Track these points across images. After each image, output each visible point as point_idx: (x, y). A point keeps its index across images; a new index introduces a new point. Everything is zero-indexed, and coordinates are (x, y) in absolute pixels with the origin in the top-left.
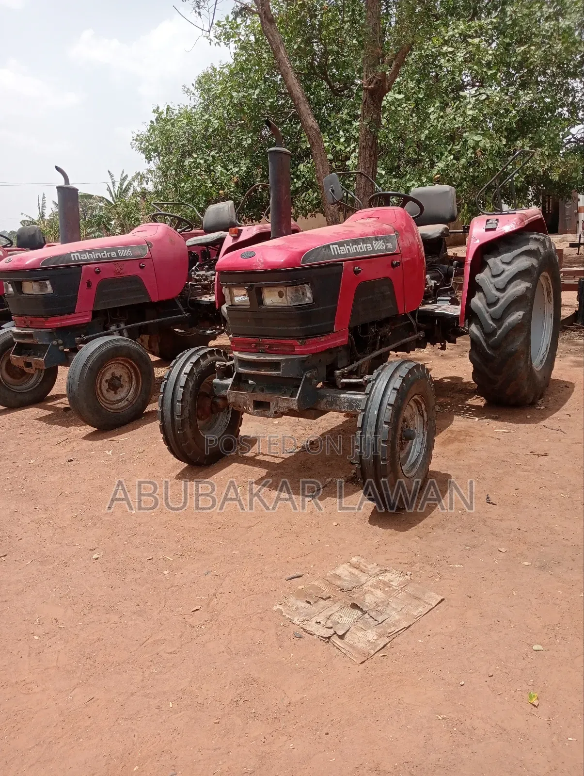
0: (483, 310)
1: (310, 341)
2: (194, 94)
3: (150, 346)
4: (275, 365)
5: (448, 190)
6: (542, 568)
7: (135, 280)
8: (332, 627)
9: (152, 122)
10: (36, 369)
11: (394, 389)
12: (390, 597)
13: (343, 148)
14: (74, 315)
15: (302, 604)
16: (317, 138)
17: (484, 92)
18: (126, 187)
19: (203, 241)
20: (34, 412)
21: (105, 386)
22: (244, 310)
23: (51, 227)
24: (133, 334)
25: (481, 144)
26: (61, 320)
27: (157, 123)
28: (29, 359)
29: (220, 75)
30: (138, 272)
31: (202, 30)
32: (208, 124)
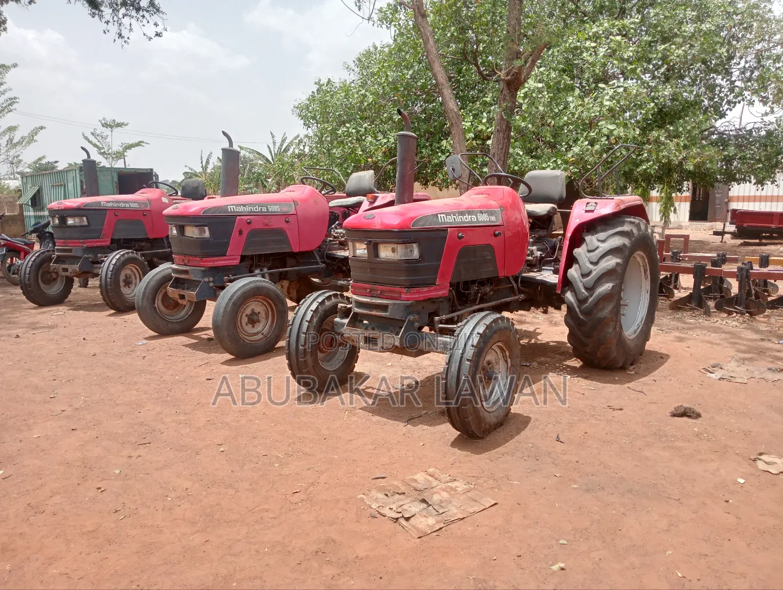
0: (578, 280)
1: (415, 290)
2: (353, 70)
3: (289, 292)
4: (384, 308)
5: (559, 174)
6: (588, 491)
7: (280, 232)
8: (401, 512)
9: (313, 92)
10: (188, 301)
11: (478, 333)
12: (454, 497)
13: (484, 128)
14: (226, 258)
15: (381, 496)
16: (457, 120)
17: (622, 85)
18: (285, 148)
19: (344, 204)
20: (182, 339)
21: (245, 320)
22: (363, 261)
23: (211, 180)
24: (274, 279)
25: (615, 133)
26: (214, 261)
27: (318, 94)
28: (183, 292)
29: (380, 54)
30: (284, 226)
31: (363, 18)
32: (364, 98)
